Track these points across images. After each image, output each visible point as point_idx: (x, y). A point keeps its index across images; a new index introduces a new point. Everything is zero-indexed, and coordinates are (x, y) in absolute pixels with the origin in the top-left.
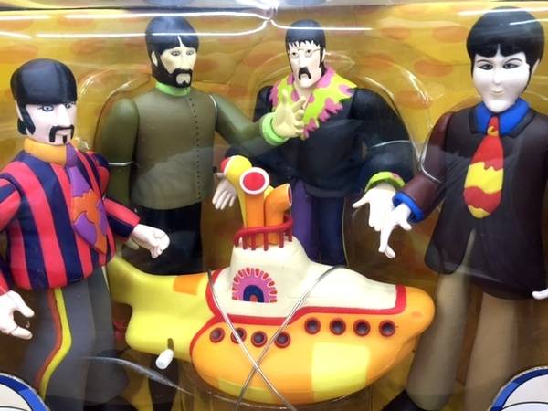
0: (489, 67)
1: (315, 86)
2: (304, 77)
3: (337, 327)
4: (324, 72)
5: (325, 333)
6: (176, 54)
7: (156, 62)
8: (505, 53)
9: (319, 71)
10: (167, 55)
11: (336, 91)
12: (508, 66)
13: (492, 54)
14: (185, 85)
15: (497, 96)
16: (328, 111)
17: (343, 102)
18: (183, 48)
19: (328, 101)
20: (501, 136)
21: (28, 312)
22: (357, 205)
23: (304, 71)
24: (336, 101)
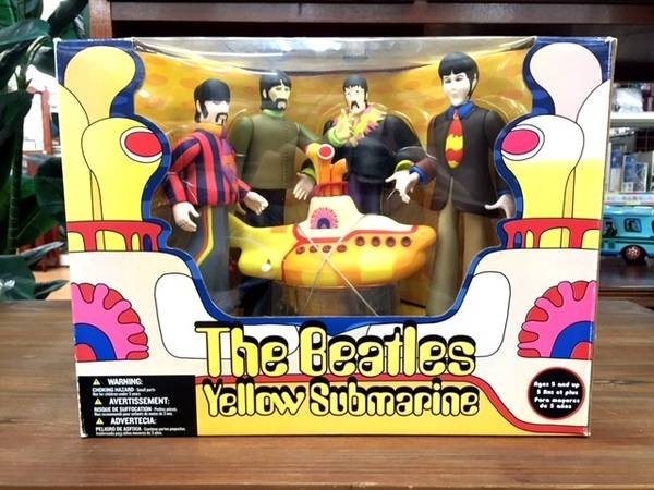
0: (449, 81)
1: (362, 113)
2: (355, 107)
3: (376, 242)
4: (367, 106)
5: (368, 246)
6: (279, 89)
7: (265, 96)
8: (456, 73)
9: (364, 104)
10: (273, 90)
11: (375, 116)
12: (458, 80)
13: (450, 74)
14: (282, 109)
15: (455, 96)
16: (370, 128)
17: (379, 122)
18: (283, 87)
19: (370, 122)
20: (460, 119)
21: (196, 214)
22: (388, 180)
23: (354, 103)
24: (375, 121)
